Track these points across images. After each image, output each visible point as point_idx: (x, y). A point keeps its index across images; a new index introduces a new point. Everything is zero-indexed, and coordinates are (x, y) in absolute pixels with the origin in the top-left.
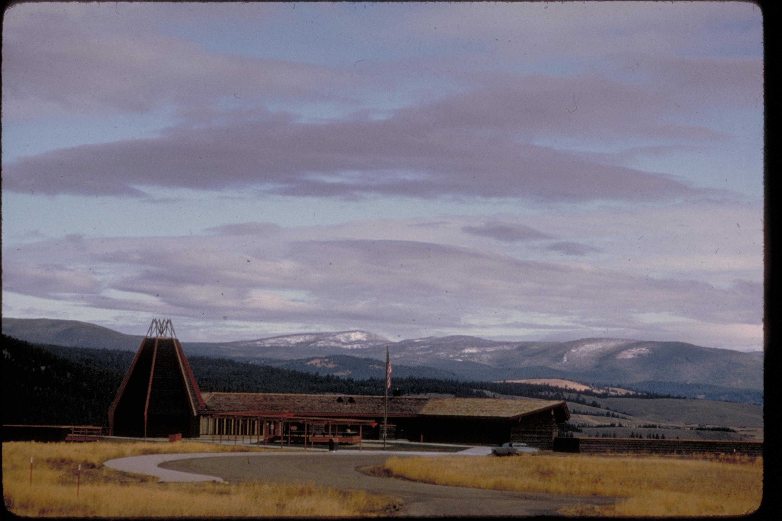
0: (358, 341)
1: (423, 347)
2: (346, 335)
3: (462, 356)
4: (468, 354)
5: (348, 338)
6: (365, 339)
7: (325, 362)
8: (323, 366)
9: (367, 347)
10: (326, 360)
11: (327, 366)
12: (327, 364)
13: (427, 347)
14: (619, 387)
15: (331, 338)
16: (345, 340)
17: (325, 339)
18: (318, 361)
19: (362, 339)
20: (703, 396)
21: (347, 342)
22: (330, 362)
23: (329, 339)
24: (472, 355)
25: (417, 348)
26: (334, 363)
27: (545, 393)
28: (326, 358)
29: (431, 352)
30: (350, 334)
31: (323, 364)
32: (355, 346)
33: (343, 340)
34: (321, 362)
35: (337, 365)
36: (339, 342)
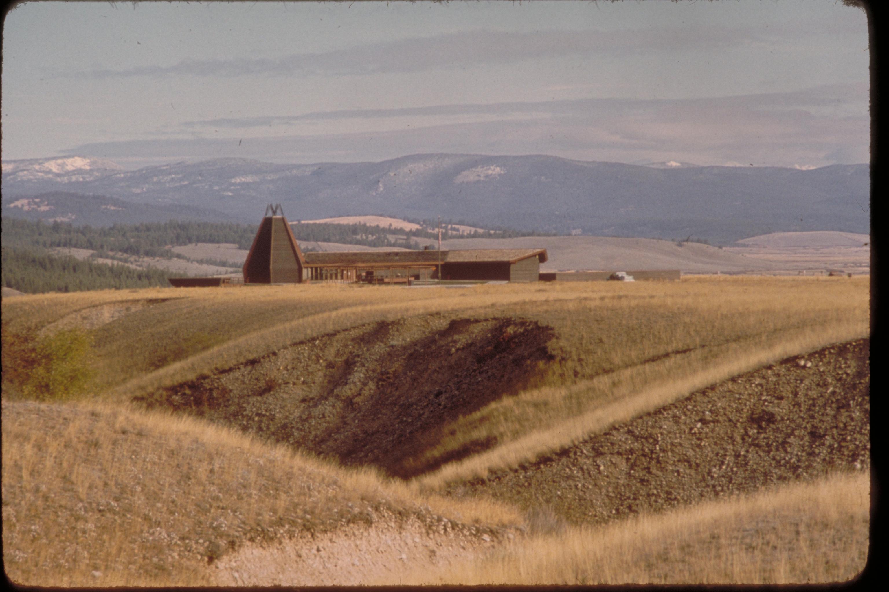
0: (79, 171)
1: (173, 176)
2: (59, 161)
3: (232, 188)
4: (239, 184)
5: (62, 165)
6: (88, 168)
7: (35, 203)
8: (33, 209)
9: (92, 179)
10: (37, 200)
11: (39, 209)
12: (39, 206)
13: (180, 176)
14: (461, 223)
15: (37, 167)
16: (58, 169)
17: (28, 168)
18: (25, 201)
19: (83, 167)
20: (579, 231)
21: (62, 172)
22: (42, 202)
23: (35, 168)
24: (246, 185)
25: (165, 178)
26: (47, 205)
27: (362, 236)
28: (37, 197)
29: (186, 183)
30: (65, 160)
31: (32, 206)
32: (74, 179)
33: (55, 169)
34: (29, 204)
35: (52, 207)
36: (50, 172)
